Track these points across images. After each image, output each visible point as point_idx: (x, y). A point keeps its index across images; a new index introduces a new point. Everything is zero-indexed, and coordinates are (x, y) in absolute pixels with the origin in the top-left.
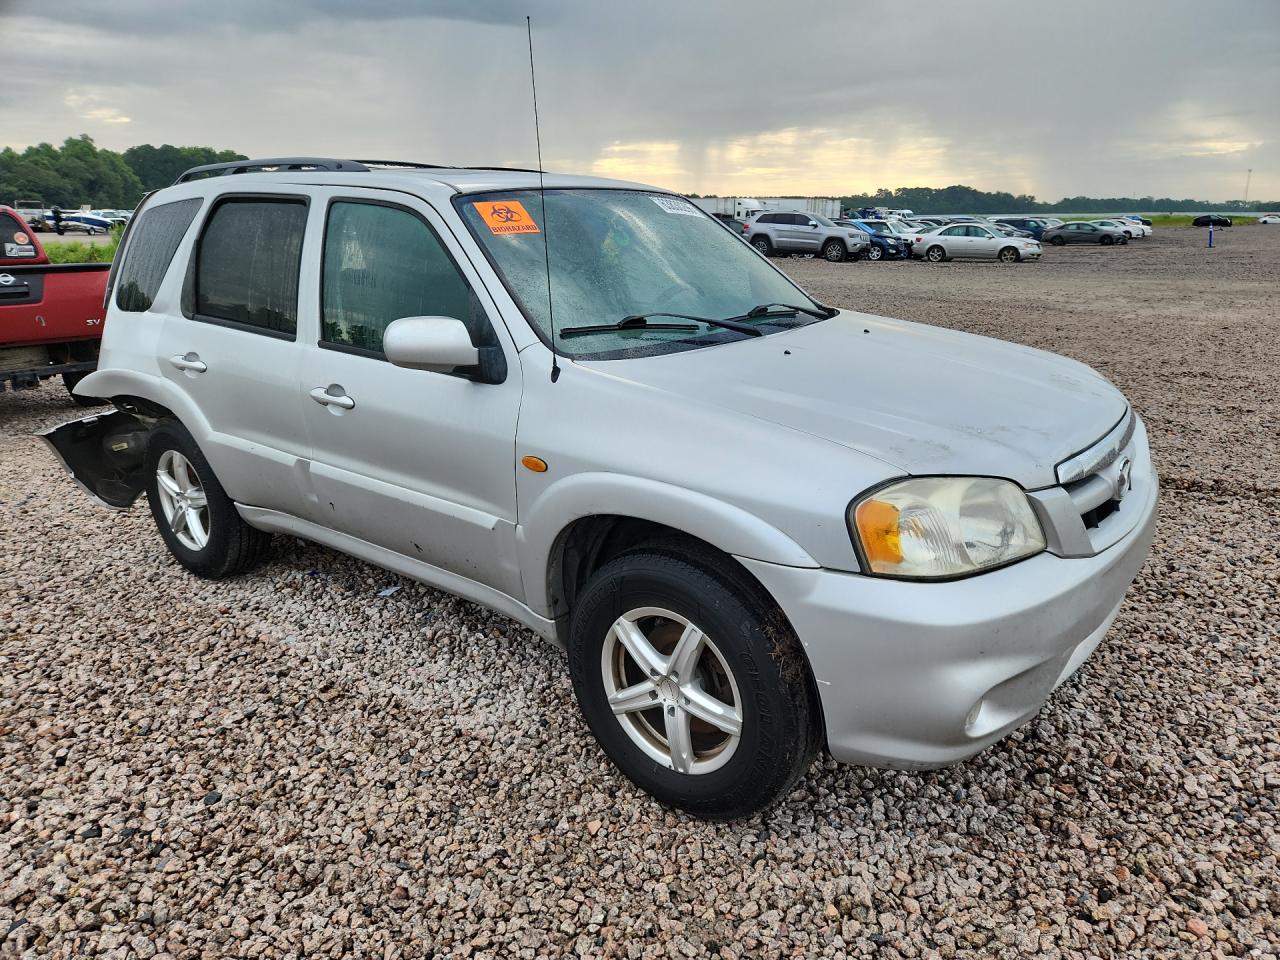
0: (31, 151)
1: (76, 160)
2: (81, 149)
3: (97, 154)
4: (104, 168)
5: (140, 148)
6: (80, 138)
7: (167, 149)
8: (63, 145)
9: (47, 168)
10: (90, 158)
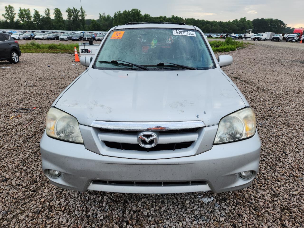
0: (234, 21)
1: (241, 23)
2: (243, 20)
3: (246, 21)
4: (246, 24)
5: (256, 19)
6: (244, 18)
7: (262, 19)
8: (240, 19)
9: (235, 25)
10: (244, 22)
